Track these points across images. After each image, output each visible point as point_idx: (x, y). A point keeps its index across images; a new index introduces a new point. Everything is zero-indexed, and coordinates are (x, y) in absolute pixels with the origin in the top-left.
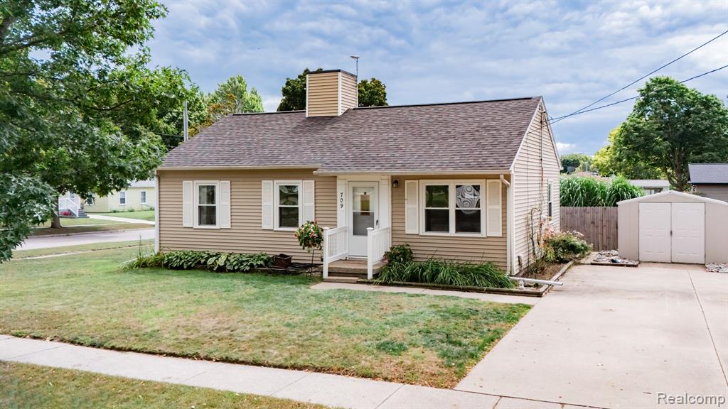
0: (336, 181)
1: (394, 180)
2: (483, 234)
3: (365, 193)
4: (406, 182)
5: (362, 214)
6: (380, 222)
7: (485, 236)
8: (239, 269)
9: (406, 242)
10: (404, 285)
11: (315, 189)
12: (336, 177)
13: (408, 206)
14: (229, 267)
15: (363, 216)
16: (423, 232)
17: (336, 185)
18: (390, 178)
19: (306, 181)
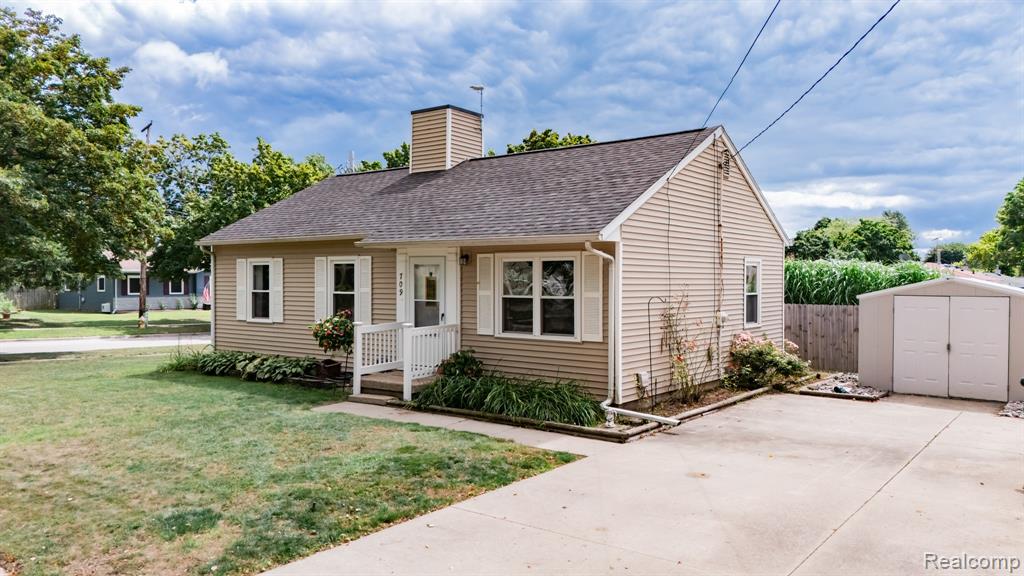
0: (395, 257)
1: (464, 253)
2: (577, 338)
3: (431, 274)
4: (479, 256)
5: (428, 304)
6: (447, 315)
7: (579, 340)
8: (269, 379)
9: (471, 346)
10: (442, 412)
11: (372, 268)
12: (395, 250)
13: (480, 293)
14: (260, 376)
15: (428, 308)
16: (499, 333)
17: (395, 262)
18: (459, 252)
19: (362, 257)
